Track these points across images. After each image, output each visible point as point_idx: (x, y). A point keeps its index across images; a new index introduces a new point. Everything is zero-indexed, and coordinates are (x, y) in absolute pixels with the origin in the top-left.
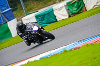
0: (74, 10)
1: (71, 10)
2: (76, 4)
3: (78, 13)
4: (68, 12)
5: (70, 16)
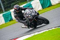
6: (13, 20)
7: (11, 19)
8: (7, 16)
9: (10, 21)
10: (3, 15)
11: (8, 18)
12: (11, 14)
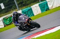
0: (8, 22)
1: (6, 22)
2: (8, 19)
3: (10, 24)
4: (4, 24)
5: (5, 26)
6: (49, 9)
7: (47, 9)
8: (43, 6)
9: (46, 10)
10: (39, 5)
11: (44, 7)
12: (47, 4)
